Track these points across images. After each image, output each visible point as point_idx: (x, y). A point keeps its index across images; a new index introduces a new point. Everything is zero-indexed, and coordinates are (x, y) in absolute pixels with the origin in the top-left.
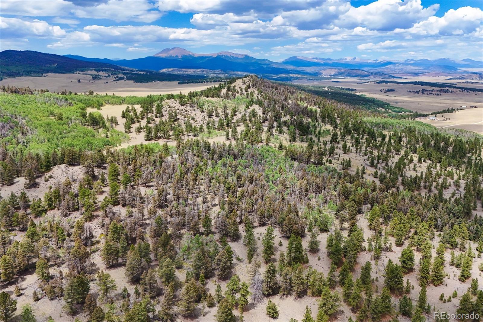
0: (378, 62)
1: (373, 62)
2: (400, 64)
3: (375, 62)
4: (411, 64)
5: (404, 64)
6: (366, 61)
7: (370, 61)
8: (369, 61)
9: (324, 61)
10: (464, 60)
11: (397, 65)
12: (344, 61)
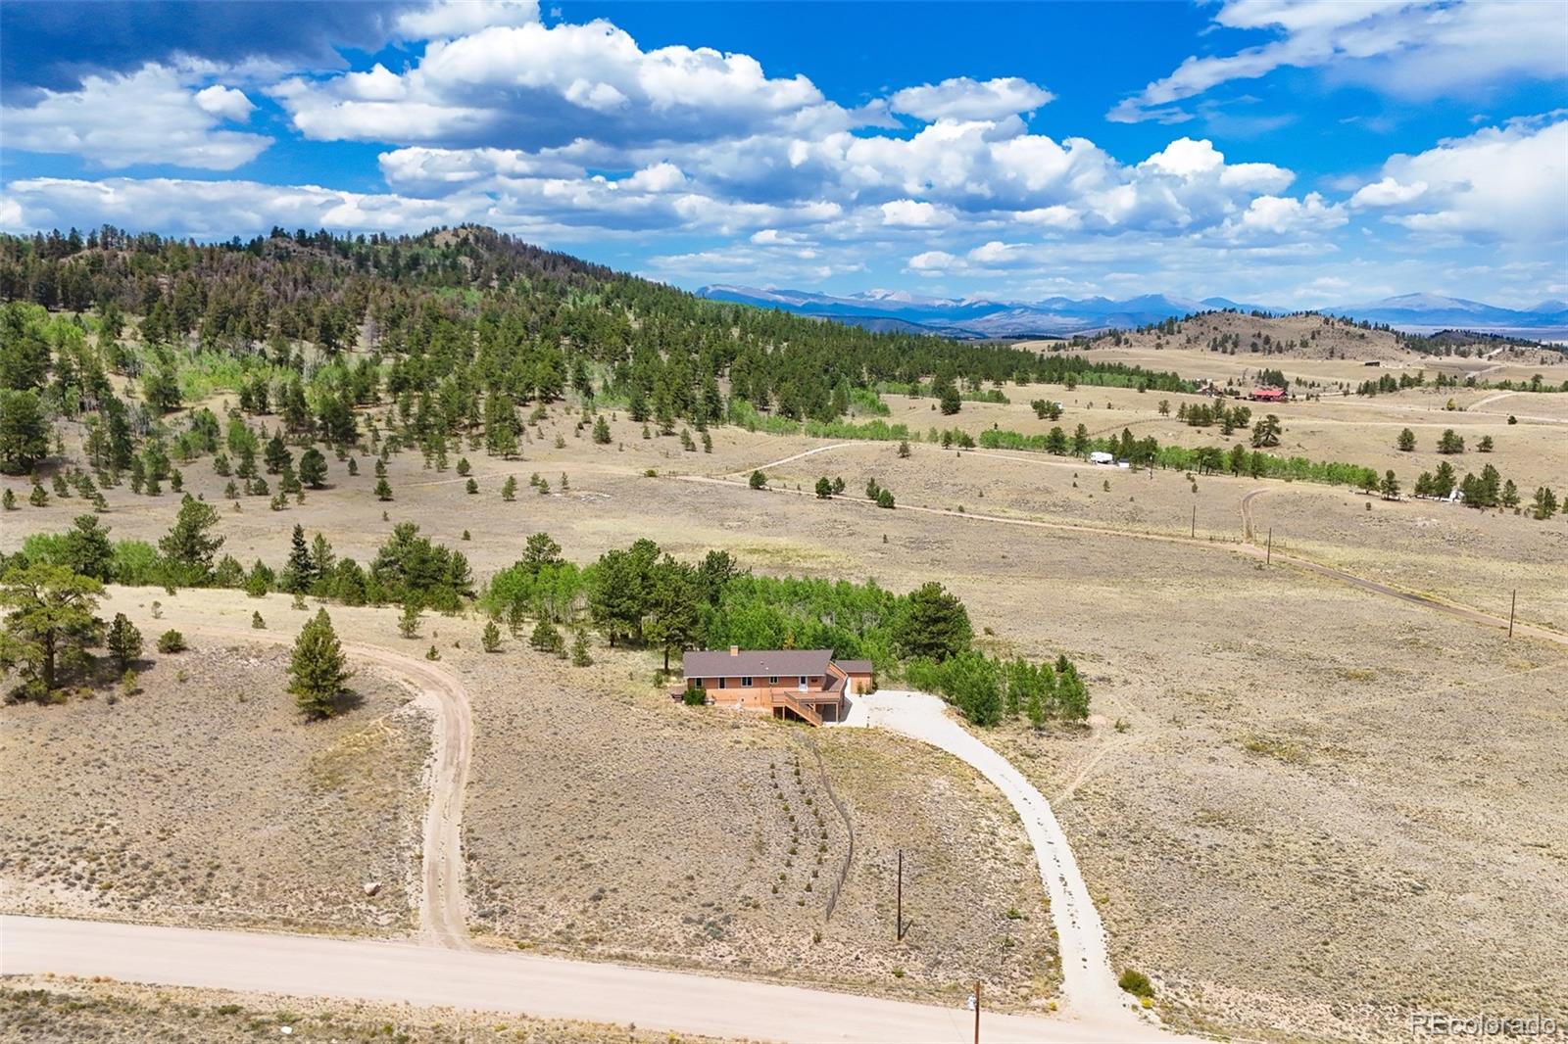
0: (964, 304)
1: (951, 304)
2: (1026, 308)
3: (955, 304)
4: (1057, 312)
5: (1037, 310)
6: (929, 303)
7: (942, 302)
8: (938, 303)
9: (805, 302)
10: (1206, 302)
11: (1017, 311)
12: (864, 303)
